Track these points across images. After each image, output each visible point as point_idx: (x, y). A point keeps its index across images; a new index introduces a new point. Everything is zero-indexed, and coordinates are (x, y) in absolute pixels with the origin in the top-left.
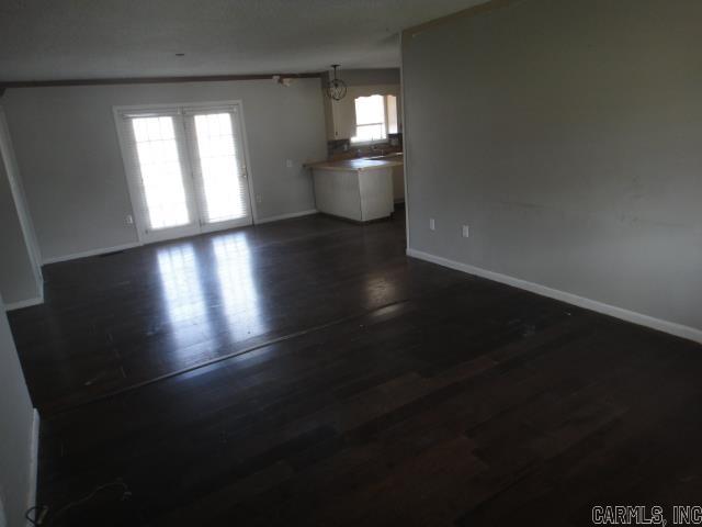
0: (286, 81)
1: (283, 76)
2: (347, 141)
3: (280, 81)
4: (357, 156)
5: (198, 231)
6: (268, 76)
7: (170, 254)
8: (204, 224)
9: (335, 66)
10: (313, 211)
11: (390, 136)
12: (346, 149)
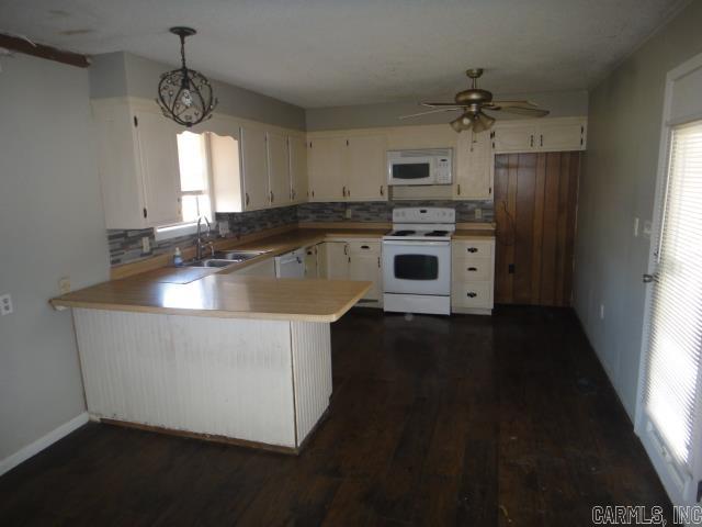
9: (182, 32)
11: (219, 217)
12: (146, 249)
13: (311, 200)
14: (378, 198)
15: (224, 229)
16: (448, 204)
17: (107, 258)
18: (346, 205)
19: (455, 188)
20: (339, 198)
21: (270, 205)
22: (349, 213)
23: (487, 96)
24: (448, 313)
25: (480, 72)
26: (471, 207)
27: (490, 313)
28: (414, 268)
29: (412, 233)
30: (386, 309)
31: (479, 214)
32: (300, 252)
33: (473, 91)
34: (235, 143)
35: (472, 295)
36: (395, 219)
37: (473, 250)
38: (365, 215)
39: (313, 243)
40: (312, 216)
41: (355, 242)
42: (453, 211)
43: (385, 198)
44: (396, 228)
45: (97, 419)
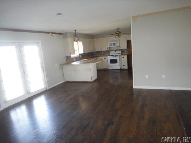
0: (53, 35)
1: (53, 33)
2: (70, 56)
3: (52, 35)
4: (74, 61)
5: (27, 97)
6: (48, 33)
7: (16, 111)
8: (30, 93)
9: (75, 30)
10: (63, 81)
11: (80, 54)
12: (70, 59)
13: (95, 51)
14: (107, 50)
15: (81, 56)
16: (120, 50)
17: (65, 60)
18: (102, 52)
19: (120, 47)
20: (100, 50)
21: (88, 52)
22: (102, 53)
23: (120, 32)
24: (120, 69)
25: (118, 29)
26: (124, 50)
27: (127, 69)
28: (114, 61)
29: (113, 55)
30: (109, 69)
31: (125, 51)
32: (93, 59)
33: (118, 32)
34: (82, 42)
35: (124, 66)
36: (110, 53)
37: (123, 58)
38: (105, 53)
39: (96, 58)
40: (96, 54)
41: (103, 58)
42: (120, 51)
43: (108, 50)
44: (111, 55)
45: (66, 81)
